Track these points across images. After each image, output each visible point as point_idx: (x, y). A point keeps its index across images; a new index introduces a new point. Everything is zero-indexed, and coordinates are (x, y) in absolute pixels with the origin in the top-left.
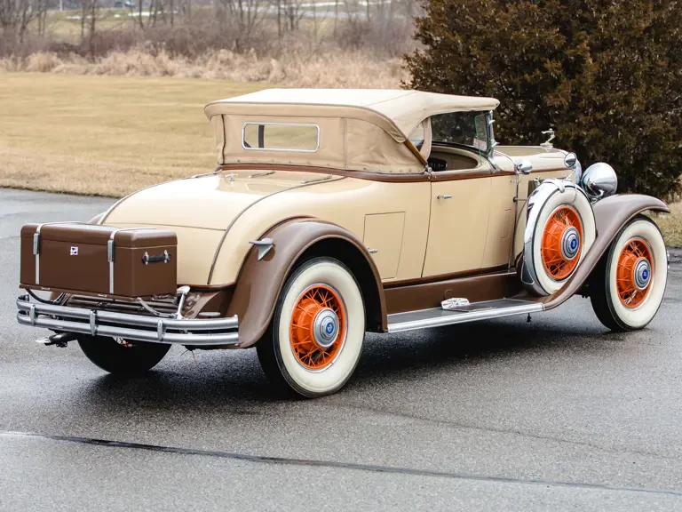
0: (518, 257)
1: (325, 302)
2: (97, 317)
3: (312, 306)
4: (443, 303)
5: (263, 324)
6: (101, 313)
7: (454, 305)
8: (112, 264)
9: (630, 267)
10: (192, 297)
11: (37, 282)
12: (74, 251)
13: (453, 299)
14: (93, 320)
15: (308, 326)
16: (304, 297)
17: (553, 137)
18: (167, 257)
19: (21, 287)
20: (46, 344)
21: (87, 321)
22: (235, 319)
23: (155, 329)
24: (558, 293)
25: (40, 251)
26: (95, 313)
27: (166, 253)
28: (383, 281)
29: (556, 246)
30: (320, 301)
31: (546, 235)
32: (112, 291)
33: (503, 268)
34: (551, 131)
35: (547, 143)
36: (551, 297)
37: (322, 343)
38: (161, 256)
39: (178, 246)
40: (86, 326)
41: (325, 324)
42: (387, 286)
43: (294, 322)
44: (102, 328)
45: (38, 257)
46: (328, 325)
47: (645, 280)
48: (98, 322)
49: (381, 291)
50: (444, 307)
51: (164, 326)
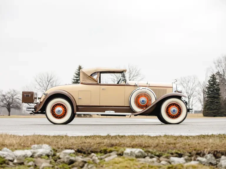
4: (106, 111)
13: (110, 111)
18: (30, 96)
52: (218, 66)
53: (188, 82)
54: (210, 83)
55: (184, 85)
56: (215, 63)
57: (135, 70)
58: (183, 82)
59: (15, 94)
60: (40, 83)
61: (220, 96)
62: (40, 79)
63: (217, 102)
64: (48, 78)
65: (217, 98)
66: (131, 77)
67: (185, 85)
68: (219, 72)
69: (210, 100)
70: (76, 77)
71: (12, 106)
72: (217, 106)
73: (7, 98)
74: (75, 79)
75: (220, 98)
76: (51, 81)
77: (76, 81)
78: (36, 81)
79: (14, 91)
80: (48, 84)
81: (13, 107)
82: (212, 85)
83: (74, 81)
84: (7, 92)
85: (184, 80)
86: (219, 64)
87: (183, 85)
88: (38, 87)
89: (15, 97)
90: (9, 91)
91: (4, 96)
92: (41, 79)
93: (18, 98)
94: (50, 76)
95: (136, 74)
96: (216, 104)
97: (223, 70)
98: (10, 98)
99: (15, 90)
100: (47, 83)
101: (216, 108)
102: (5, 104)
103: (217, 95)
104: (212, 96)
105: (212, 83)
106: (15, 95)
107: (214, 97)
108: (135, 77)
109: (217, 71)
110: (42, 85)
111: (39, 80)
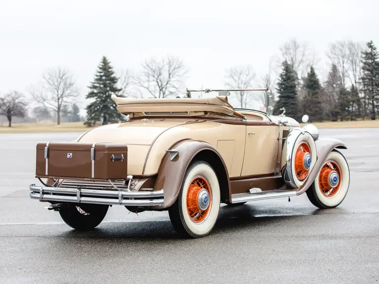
0: (283, 167)
1: (202, 186)
2: (81, 193)
3: (195, 188)
4: (250, 190)
5: (175, 195)
6: (83, 191)
7: (255, 192)
8: (93, 161)
9: (327, 176)
10: (134, 182)
11: (47, 173)
12: (70, 155)
13: (254, 188)
14: (78, 195)
15: (195, 198)
16: (192, 183)
17: (284, 112)
18: (123, 158)
19: (36, 177)
20: (49, 209)
21: (75, 195)
22: (162, 192)
23: (117, 198)
24: (302, 187)
25: (48, 156)
26: (80, 190)
27: (122, 156)
28: (230, 176)
29: (301, 163)
30: (200, 186)
31: (296, 156)
32: (93, 176)
33: (272, 174)
34: (284, 109)
35: (282, 115)
36: (299, 189)
37: (202, 207)
38: (120, 157)
39: (128, 152)
40: (75, 198)
41: (204, 197)
42: (232, 179)
43: (188, 196)
44: (83, 199)
45: (47, 160)
46: (205, 198)
47: (335, 182)
48: (82, 196)
49: (229, 182)
50: (251, 192)
51: (122, 195)
52: (286, 53)
53: (240, 74)
54: (282, 78)
55: (234, 77)
56: (281, 49)
57: (176, 61)
58: (234, 74)
59: (17, 96)
60: (49, 81)
61: (296, 96)
62: (49, 74)
63: (292, 104)
64: (60, 73)
65: (293, 98)
66: (171, 70)
67: (236, 78)
68: (286, 62)
69: (283, 101)
70: (100, 72)
71: (14, 113)
72: (293, 108)
73: (7, 103)
74: (98, 74)
75: (296, 98)
76: (64, 78)
77: (99, 77)
78: (44, 78)
79: (16, 93)
80: (61, 82)
81: (15, 115)
82: (285, 81)
83: (96, 78)
84: (6, 94)
85: (235, 71)
86: (287, 51)
87: (234, 79)
88: (47, 86)
89: (17, 101)
90: (9, 93)
91: (3, 100)
92: (51, 74)
93: (21, 103)
94: (62, 70)
95: (177, 66)
96: (291, 106)
97: (292, 58)
98: (10, 102)
99: (17, 91)
100: (59, 80)
101: (292, 111)
102: (4, 110)
103: (292, 94)
104: (286, 95)
105: (284, 77)
106: (17, 98)
107: (288, 97)
108: (176, 70)
109: (285, 60)
110: (52, 83)
111: (48, 77)
